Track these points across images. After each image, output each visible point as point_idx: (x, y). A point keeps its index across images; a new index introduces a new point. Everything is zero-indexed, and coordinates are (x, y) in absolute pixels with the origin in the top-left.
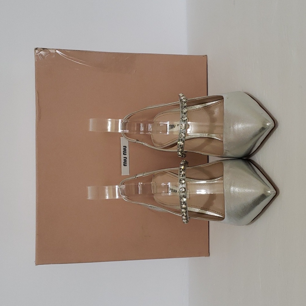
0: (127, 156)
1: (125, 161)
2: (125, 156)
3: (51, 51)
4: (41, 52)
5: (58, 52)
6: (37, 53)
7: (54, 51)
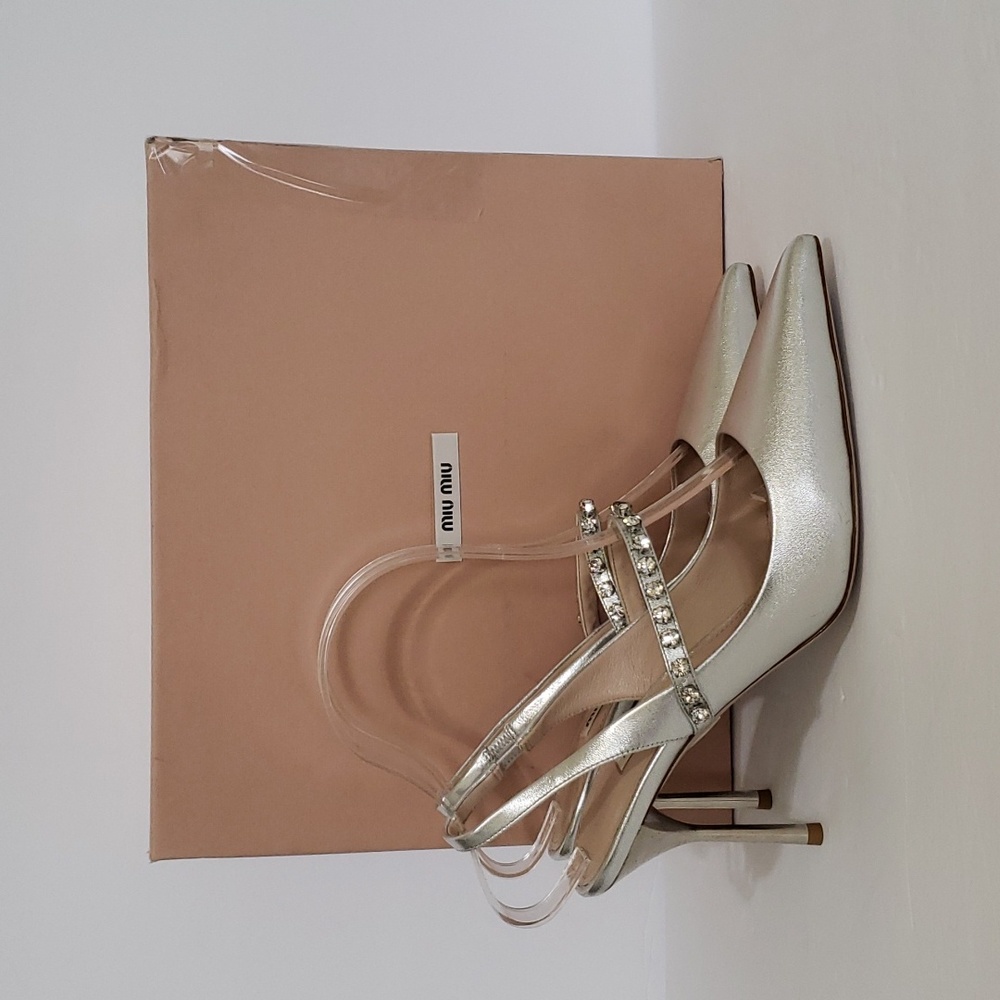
0: (455, 497)
1: (448, 515)
2: (447, 497)
3: (201, 147)
4: (166, 152)
5: (222, 149)
6: (154, 155)
7: (210, 148)
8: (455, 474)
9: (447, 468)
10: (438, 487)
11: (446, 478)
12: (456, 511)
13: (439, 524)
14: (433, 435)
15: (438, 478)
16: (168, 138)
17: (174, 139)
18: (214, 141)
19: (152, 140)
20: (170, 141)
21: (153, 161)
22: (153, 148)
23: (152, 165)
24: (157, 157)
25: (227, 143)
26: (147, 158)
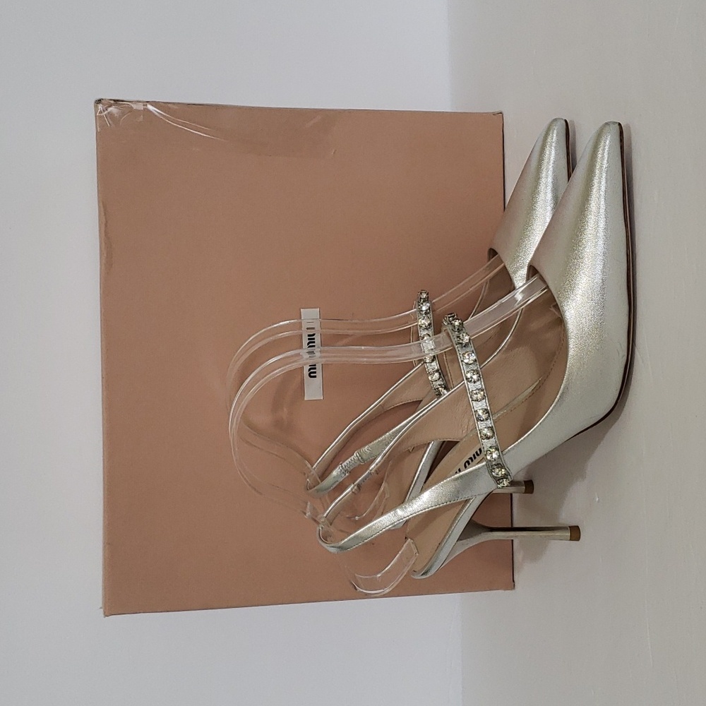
3: (135, 107)
4: (110, 109)
5: (150, 107)
6: (101, 112)
7: (140, 107)
13: (306, 373)
16: (111, 100)
17: (114, 100)
18: (143, 102)
19: (99, 101)
20: (112, 102)
21: (100, 117)
22: (100, 107)
23: (99, 118)
24: (104, 114)
25: (154, 104)
26: (96, 113)
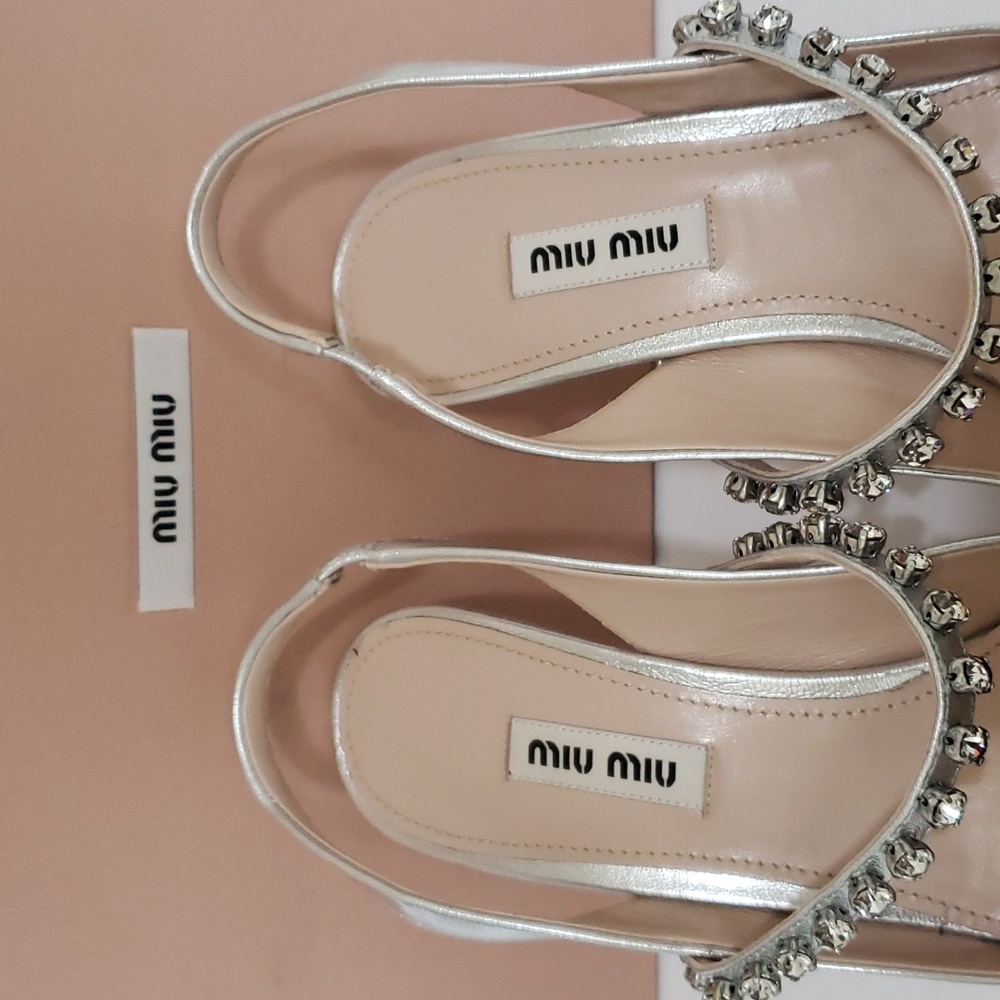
0: (180, 469)
1: (165, 507)
2: (165, 469)
8: (181, 418)
9: (165, 405)
10: (145, 446)
11: (164, 426)
12: (183, 499)
13: (146, 527)
14: (137, 333)
15: (145, 426)
